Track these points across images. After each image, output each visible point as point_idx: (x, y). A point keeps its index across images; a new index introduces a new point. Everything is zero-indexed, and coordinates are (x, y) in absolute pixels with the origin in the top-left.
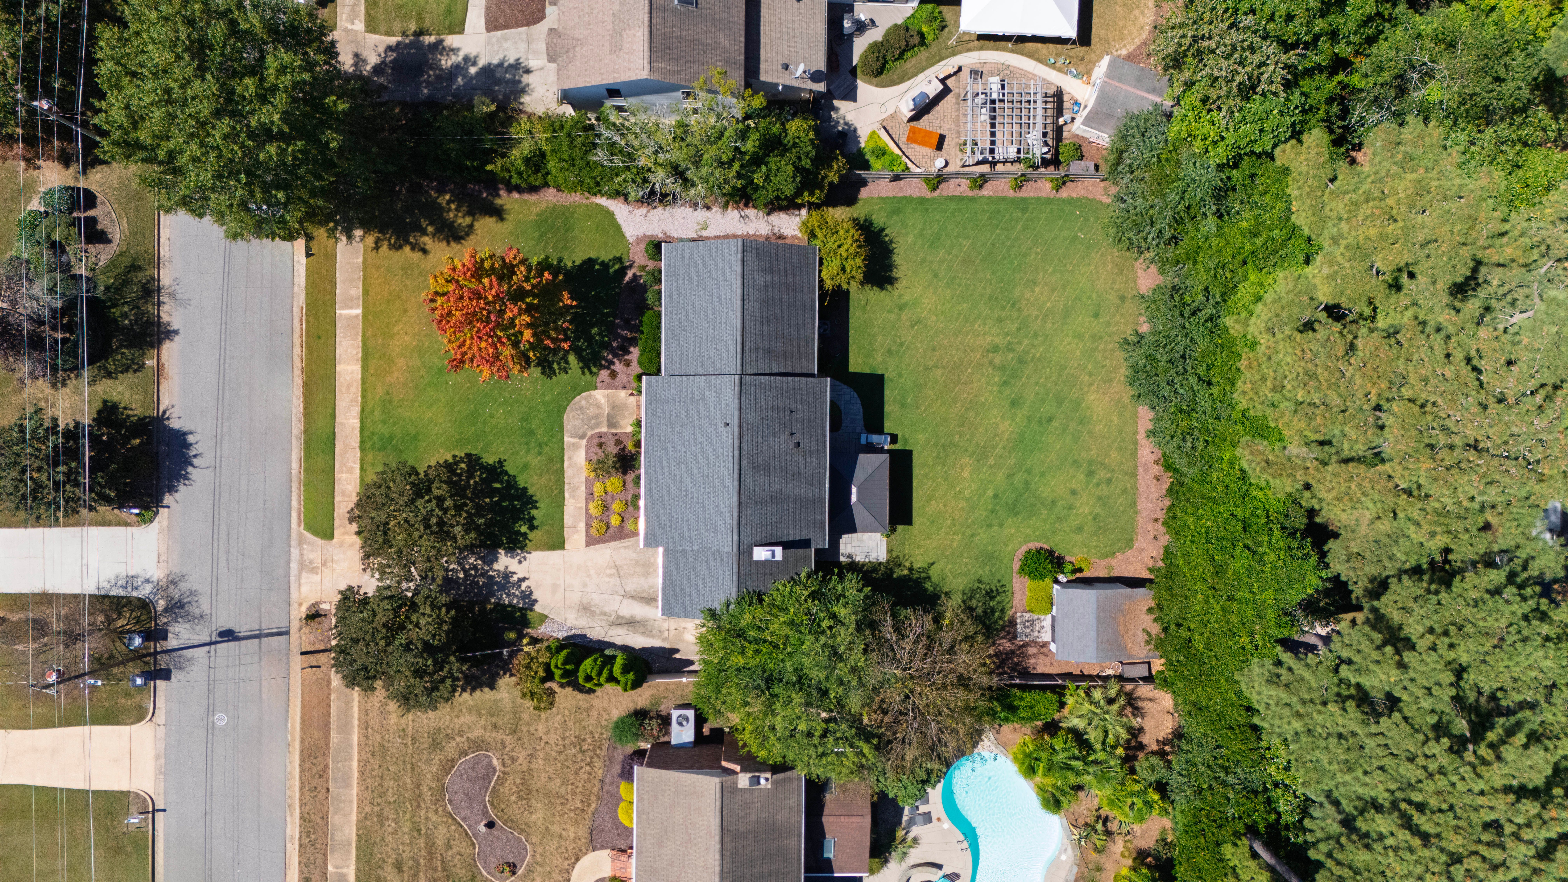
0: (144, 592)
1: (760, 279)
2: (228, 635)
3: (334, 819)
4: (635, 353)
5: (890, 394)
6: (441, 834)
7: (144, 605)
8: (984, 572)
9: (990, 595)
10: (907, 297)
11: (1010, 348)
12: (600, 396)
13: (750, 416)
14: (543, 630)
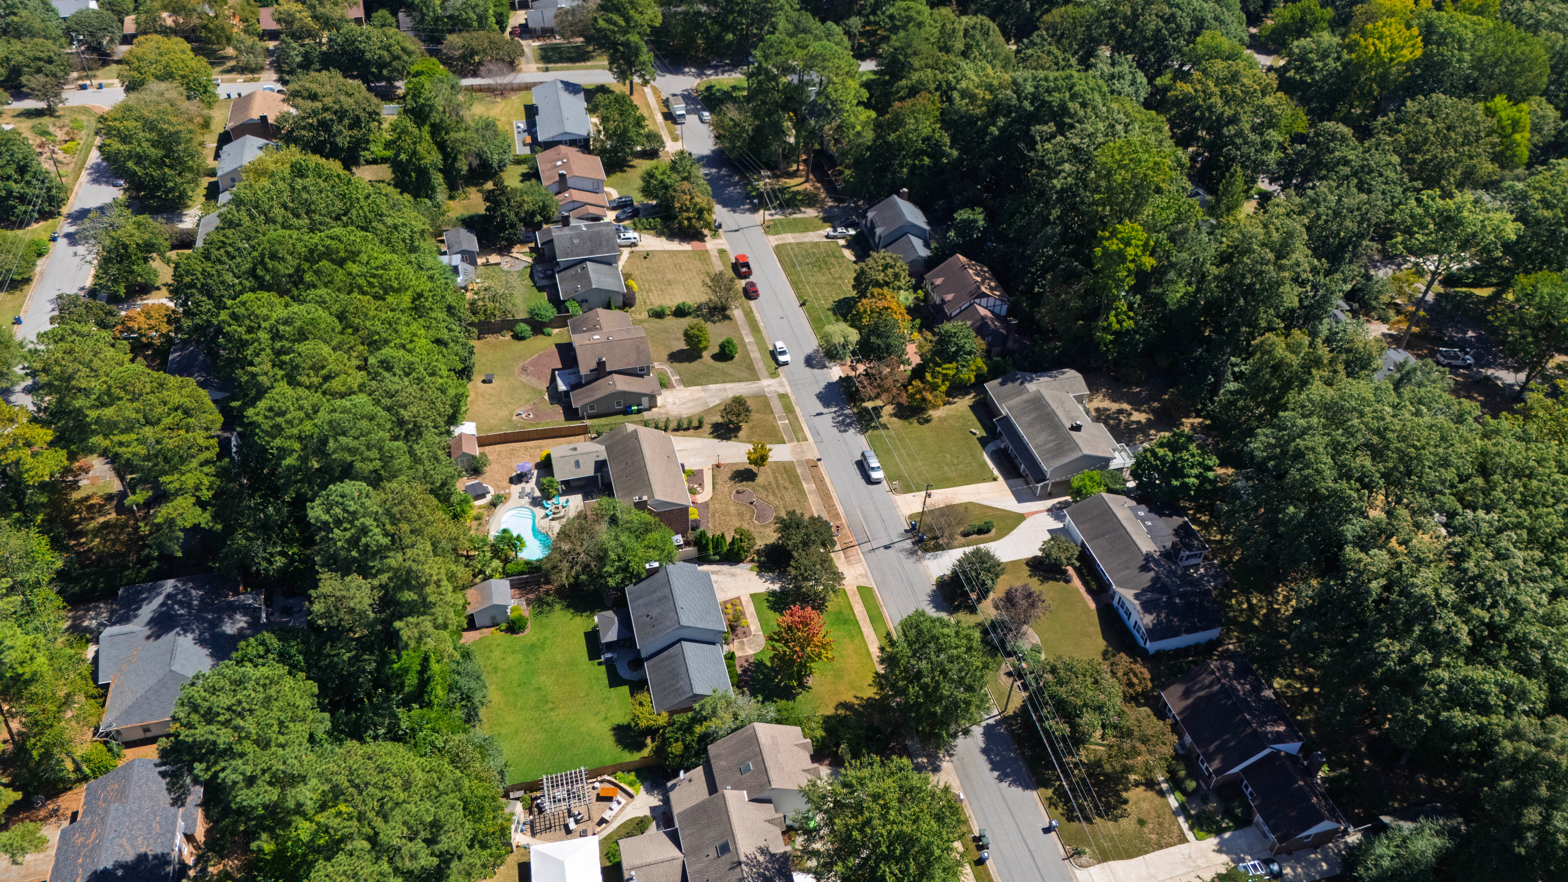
0: (928, 555)
1: (682, 683)
2: (887, 547)
3: (818, 499)
4: (739, 671)
5: (606, 682)
6: (771, 498)
7: (926, 550)
8: (545, 620)
9: (541, 613)
10: (604, 724)
11: (545, 712)
12: (751, 652)
13: (673, 614)
14: (750, 565)
